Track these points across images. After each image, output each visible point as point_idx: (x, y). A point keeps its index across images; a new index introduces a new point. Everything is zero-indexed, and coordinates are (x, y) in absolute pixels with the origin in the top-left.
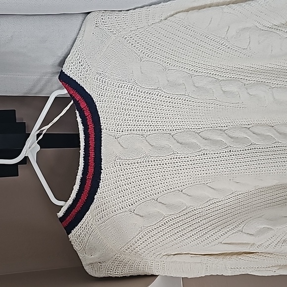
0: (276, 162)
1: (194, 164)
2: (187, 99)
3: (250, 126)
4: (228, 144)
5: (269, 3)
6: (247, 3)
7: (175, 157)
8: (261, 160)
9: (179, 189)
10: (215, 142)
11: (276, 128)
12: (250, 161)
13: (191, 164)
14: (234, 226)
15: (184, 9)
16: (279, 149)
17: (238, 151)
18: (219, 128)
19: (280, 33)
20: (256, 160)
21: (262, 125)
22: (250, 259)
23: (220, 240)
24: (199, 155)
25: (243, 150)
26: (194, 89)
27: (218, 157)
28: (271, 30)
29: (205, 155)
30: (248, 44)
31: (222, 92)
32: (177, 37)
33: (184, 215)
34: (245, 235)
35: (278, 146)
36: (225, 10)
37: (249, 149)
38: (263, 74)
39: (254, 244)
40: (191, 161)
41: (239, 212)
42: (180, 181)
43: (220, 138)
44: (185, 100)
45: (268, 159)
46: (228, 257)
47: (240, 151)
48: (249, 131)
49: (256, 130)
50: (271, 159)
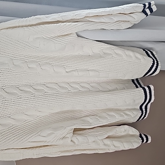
0: (57, 101)
1: (15, 103)
2: (10, 71)
4: (33, 93)
6: (36, 27)
7: (5, 100)
8: (50, 100)
9: (8, 116)
10: (26, 92)
11: (59, 84)
12: (44, 101)
13: (14, 103)
14: (36, 133)
15: (6, 28)
16: (59, 94)
17: (38, 96)
18: (29, 85)
19: (54, 41)
20: (47, 100)
21: (52, 83)
22: (46, 149)
23: (29, 140)
24: (18, 99)
26: (13, 66)
27: (28, 99)
28: (50, 39)
29: (21, 99)
30: (39, 45)
31: (28, 68)
32: (3, 41)
33: (11, 129)
34: (41, 137)
36: (26, 29)
37: (44, 95)
38: (49, 59)
39: (46, 141)
40: (13, 101)
41: (40, 126)
42: (8, 112)
43: (29, 90)
44: (9, 72)
46: (35, 149)
47: (40, 96)
48: (44, 86)
50: (54, 99)
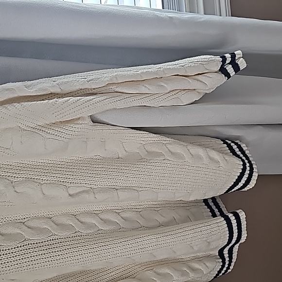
0: (50, 257)
3: (26, 220)
5: (26, 107)
6: (4, 107)
8: (34, 256)
11: (54, 219)
12: (22, 259)
16: (54, 242)
17: (9, 249)
19: (43, 134)
20: (28, 258)
21: (39, 218)
25: (15, 248)
28: (34, 130)
30: (11, 144)
35: (54, 238)
37: (22, 245)
38: (33, 170)
45: (42, 254)
47: (12, 249)
48: (23, 226)
49: (31, 224)
50: (44, 254)
